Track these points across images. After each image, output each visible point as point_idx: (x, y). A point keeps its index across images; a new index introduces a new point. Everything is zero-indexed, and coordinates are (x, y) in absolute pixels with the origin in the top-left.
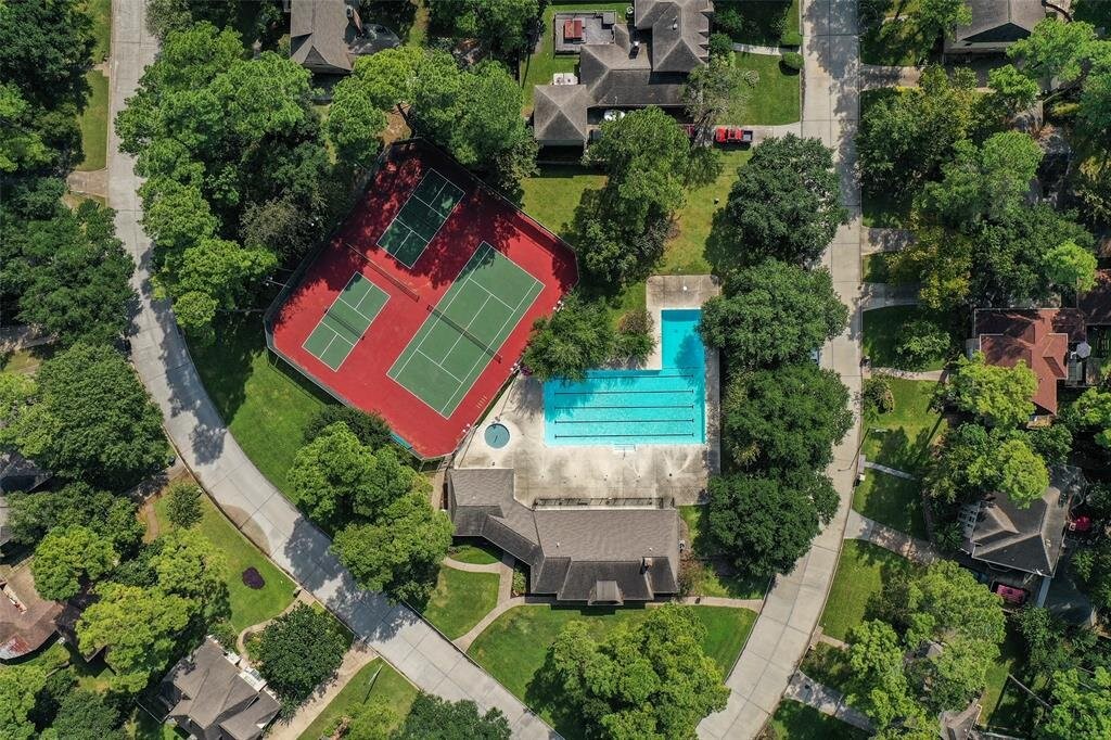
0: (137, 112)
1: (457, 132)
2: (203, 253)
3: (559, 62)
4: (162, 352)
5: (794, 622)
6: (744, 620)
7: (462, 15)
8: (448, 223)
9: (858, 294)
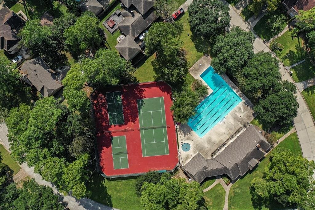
0: (15, 151)
1: (107, 77)
2: (68, 174)
3: (115, 35)
4: (78, 203)
5: (307, 126)
6: (294, 137)
7: (80, 45)
8: (123, 103)
9: (247, 26)
